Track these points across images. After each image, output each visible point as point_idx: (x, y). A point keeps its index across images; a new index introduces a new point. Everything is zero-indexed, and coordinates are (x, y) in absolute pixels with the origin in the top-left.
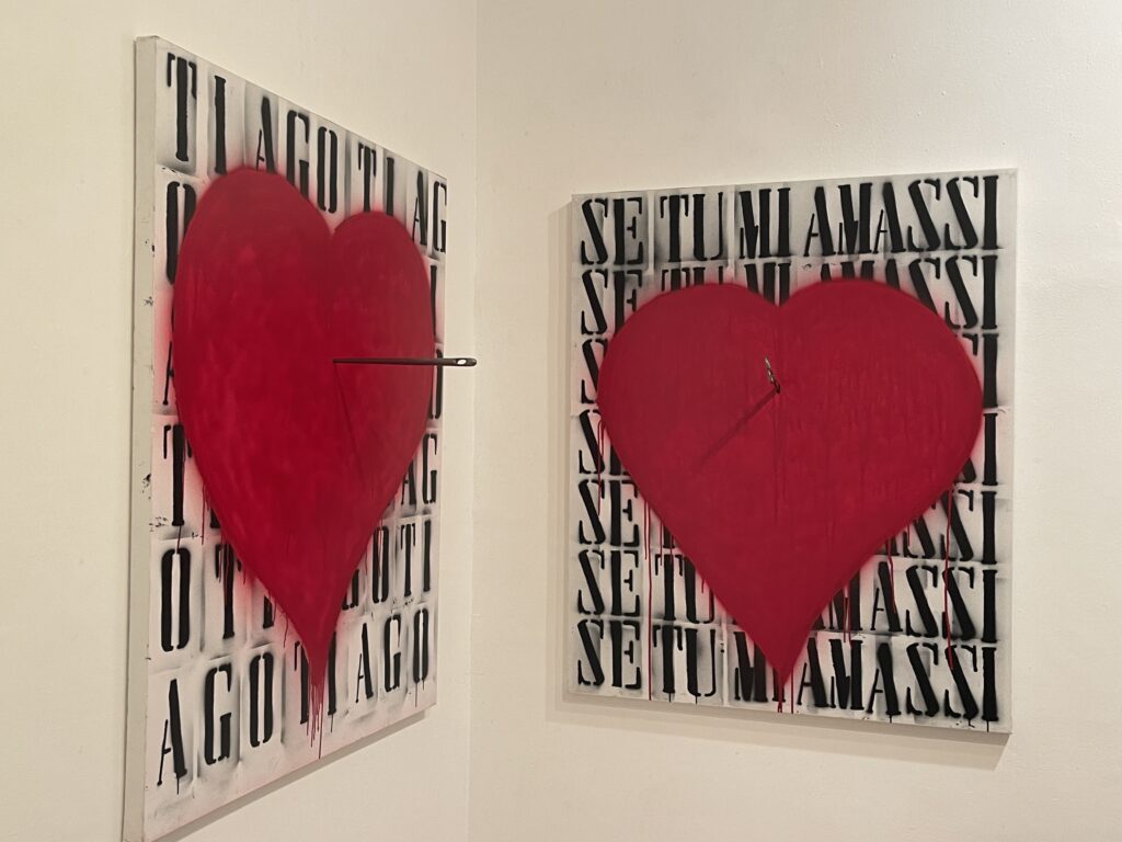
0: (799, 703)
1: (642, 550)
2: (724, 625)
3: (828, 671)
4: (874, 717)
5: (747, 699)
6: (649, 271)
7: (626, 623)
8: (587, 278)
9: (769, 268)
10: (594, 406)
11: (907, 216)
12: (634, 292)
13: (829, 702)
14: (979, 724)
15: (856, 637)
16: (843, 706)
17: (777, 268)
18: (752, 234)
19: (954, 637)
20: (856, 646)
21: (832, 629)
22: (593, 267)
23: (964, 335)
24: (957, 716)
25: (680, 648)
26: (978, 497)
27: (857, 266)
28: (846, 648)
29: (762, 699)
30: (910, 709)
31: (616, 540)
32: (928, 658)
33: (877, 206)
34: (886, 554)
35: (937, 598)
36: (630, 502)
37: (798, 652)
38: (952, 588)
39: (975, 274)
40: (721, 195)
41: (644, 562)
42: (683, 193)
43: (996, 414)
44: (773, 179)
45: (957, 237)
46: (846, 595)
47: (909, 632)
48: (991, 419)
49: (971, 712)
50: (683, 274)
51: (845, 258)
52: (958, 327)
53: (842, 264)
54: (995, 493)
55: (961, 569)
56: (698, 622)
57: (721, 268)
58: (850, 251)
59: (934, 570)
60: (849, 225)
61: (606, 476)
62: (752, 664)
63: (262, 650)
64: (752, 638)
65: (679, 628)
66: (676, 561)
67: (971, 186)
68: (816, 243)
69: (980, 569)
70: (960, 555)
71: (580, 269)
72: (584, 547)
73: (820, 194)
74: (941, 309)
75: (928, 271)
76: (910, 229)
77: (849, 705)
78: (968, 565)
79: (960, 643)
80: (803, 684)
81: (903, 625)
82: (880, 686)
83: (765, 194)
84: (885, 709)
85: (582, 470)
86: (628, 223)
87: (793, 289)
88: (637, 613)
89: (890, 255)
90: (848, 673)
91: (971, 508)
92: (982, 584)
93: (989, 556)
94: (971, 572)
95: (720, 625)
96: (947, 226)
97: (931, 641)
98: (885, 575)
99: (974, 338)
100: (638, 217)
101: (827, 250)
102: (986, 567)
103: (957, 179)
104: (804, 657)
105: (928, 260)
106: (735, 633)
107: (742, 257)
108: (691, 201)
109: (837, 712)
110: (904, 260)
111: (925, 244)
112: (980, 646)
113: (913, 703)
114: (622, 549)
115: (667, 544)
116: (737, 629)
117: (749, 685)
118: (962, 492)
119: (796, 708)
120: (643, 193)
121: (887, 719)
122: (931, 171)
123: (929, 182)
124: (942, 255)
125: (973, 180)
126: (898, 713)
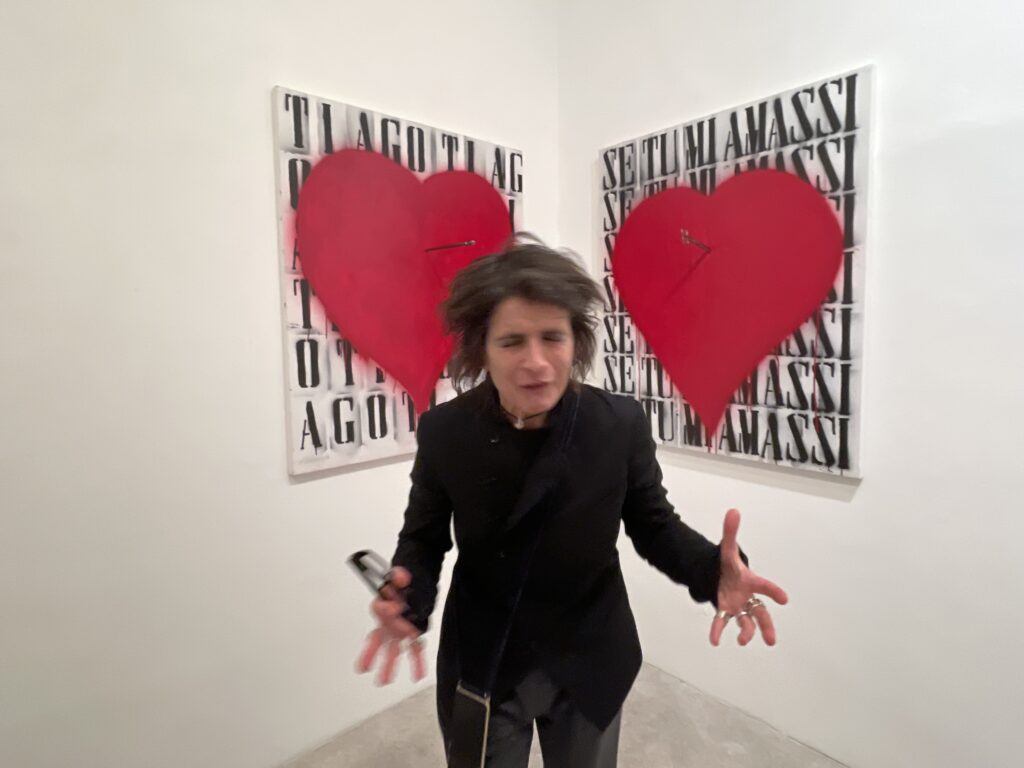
0: (720, 448)
1: (635, 355)
2: (678, 400)
3: (737, 429)
4: (766, 460)
5: (691, 444)
6: (638, 188)
8: (606, 199)
9: (703, 173)
10: (610, 273)
11: (790, 119)
12: (630, 202)
13: (738, 448)
14: (836, 470)
15: (755, 409)
16: (746, 452)
17: (708, 172)
18: (693, 152)
19: (819, 410)
20: (755, 415)
21: (740, 403)
22: (609, 191)
23: (831, 198)
24: (820, 463)
25: (655, 412)
26: (838, 313)
27: (758, 161)
28: (749, 416)
29: (698, 444)
30: (789, 457)
31: (622, 350)
32: (802, 424)
33: (770, 116)
34: (775, 354)
35: (808, 384)
36: (629, 328)
37: (719, 417)
38: (819, 377)
39: (838, 151)
40: (675, 131)
41: (636, 362)
42: (654, 135)
43: (852, 253)
44: (704, 115)
45: (826, 127)
46: (749, 381)
47: (790, 406)
48: (849, 257)
49: (830, 461)
50: (655, 186)
51: (749, 157)
52: (825, 192)
53: (748, 161)
54: (850, 309)
55: (826, 364)
56: (663, 397)
57: (676, 179)
58: (753, 151)
59: (806, 365)
60: (752, 135)
61: (617, 313)
62: (693, 423)
63: (377, 393)
64: (694, 409)
65: (654, 401)
66: (653, 362)
67: (836, 87)
68: (731, 151)
69: (838, 363)
70: (824, 354)
71: (603, 193)
72: (607, 354)
73: (734, 118)
74: (813, 181)
75: (805, 155)
76: (792, 128)
77: (750, 451)
78: (830, 360)
79: (823, 414)
80: (723, 437)
81: (785, 401)
82: (770, 440)
83: (700, 125)
84: (772, 455)
86: (626, 160)
87: (718, 182)
88: (632, 392)
89: (779, 150)
90: (750, 431)
91: (833, 321)
92: (840, 374)
93: (846, 354)
94: (832, 366)
95: (676, 399)
96: (818, 121)
97: (804, 412)
98: (774, 369)
99: (837, 199)
100: (632, 156)
101: (739, 154)
102: (843, 362)
103: (825, 84)
104: (723, 421)
105: (805, 148)
106: (685, 405)
107: (688, 168)
108: (659, 139)
109: (742, 456)
110: (788, 150)
111: (803, 136)
112: (837, 417)
113: (791, 453)
114: (624, 355)
115: (648, 352)
116: (685, 402)
117: (692, 436)
118: (827, 310)
119: (719, 452)
120: (634, 140)
121: (774, 462)
122: (807, 83)
123: (806, 91)
124: (815, 142)
125: (838, 82)
126: (781, 459)
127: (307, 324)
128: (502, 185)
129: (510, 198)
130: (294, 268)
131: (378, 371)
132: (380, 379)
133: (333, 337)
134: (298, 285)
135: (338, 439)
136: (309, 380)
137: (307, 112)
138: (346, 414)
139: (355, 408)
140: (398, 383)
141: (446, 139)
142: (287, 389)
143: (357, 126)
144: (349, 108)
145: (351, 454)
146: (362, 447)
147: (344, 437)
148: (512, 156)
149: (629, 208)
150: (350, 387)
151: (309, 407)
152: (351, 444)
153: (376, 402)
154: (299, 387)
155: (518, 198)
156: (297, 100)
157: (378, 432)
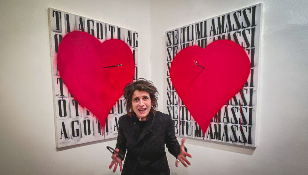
1: (178, 105)
2: (193, 121)
3: (214, 131)
4: (223, 141)
5: (197, 136)
6: (179, 46)
7: (176, 120)
8: (168, 49)
9: (202, 41)
10: (169, 76)
11: (233, 22)
12: (176, 51)
13: (214, 137)
14: (247, 144)
15: (220, 124)
17: (204, 40)
18: (199, 33)
20: (220, 126)
21: (215, 122)
22: (169, 47)
23: (246, 50)
24: (242, 142)
25: (185, 125)
26: (249, 90)
27: (221, 37)
28: (217, 126)
29: (200, 136)
31: (173, 104)
32: (236, 129)
33: (226, 20)
34: (227, 105)
35: (238, 115)
36: (176, 96)
37: (208, 127)
38: (242, 113)
39: (249, 33)
40: (193, 25)
41: (178, 108)
42: (185, 27)
43: (254, 69)
44: (203, 19)
45: (245, 25)
46: (218, 114)
47: (232, 123)
48: (252, 71)
49: (245, 141)
50: (185, 45)
51: (218, 35)
53: (218, 37)
54: (253, 89)
55: (244, 108)
56: (188, 120)
57: (193, 43)
58: (220, 33)
59: (238, 108)
60: (220, 27)
61: (172, 91)
62: (198, 129)
63: (87, 119)
64: (199, 124)
65: (185, 122)
66: (184, 108)
67: (249, 11)
68: (212, 33)
69: (248, 108)
70: (244, 104)
71: (167, 47)
72: (168, 105)
73: (213, 21)
74: (240, 44)
75: (238, 34)
76: (234, 25)
77: (218, 138)
78: (246, 107)
79: (243, 125)
80: (209, 134)
81: (230, 121)
82: (225, 135)
83: (201, 23)
84: (225, 140)
85: (168, 90)
86: (175, 36)
87: (207, 44)
88: (177, 119)
89: (229, 33)
90: (218, 131)
91: (247, 93)
92: (249, 111)
93: (251, 104)
94: (246, 108)
95: (192, 121)
96: (243, 23)
97: (236, 125)
98: (226, 110)
99: (249, 50)
100: (177, 34)
101: (215, 34)
102: (250, 107)
103: (245, 9)
105: (238, 32)
106: (195, 123)
107: (197, 39)
108: (187, 28)
110: (232, 33)
111: (237, 28)
112: (248, 126)
113: (232, 139)
114: (174, 105)
115: (183, 104)
116: (195, 122)
117: (198, 133)
118: (245, 89)
119: (207, 139)
120: (178, 29)
121: (226, 142)
122: (239, 9)
123: (238, 12)
124: (241, 30)
125: (249, 9)
126: (229, 141)
127: (62, 94)
128: (130, 44)
129: (134, 49)
130: (57, 74)
131: (87, 111)
132: (88, 114)
133: (71, 99)
134: (58, 80)
135: (74, 135)
136: (63, 115)
137: (61, 18)
138: (76, 126)
139: (79, 124)
140: (94, 116)
141: (110, 27)
142: (55, 118)
143: (78, 23)
144: (76, 16)
145: (78, 141)
146: (82, 138)
147: (76, 134)
148: (134, 33)
149: (176, 53)
150: (77, 117)
151: (63, 124)
152: (78, 137)
153: (87, 122)
154: (60, 117)
155: (136, 49)
156: (57, 13)
157: (87, 133)
